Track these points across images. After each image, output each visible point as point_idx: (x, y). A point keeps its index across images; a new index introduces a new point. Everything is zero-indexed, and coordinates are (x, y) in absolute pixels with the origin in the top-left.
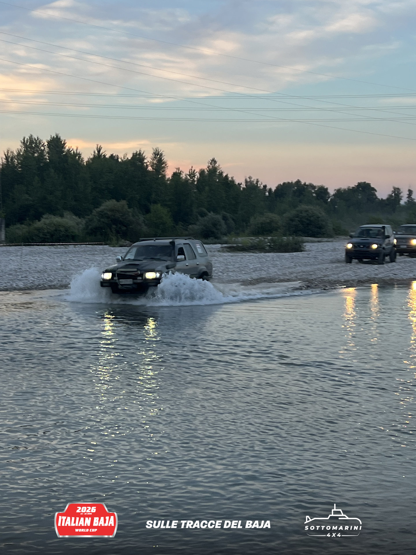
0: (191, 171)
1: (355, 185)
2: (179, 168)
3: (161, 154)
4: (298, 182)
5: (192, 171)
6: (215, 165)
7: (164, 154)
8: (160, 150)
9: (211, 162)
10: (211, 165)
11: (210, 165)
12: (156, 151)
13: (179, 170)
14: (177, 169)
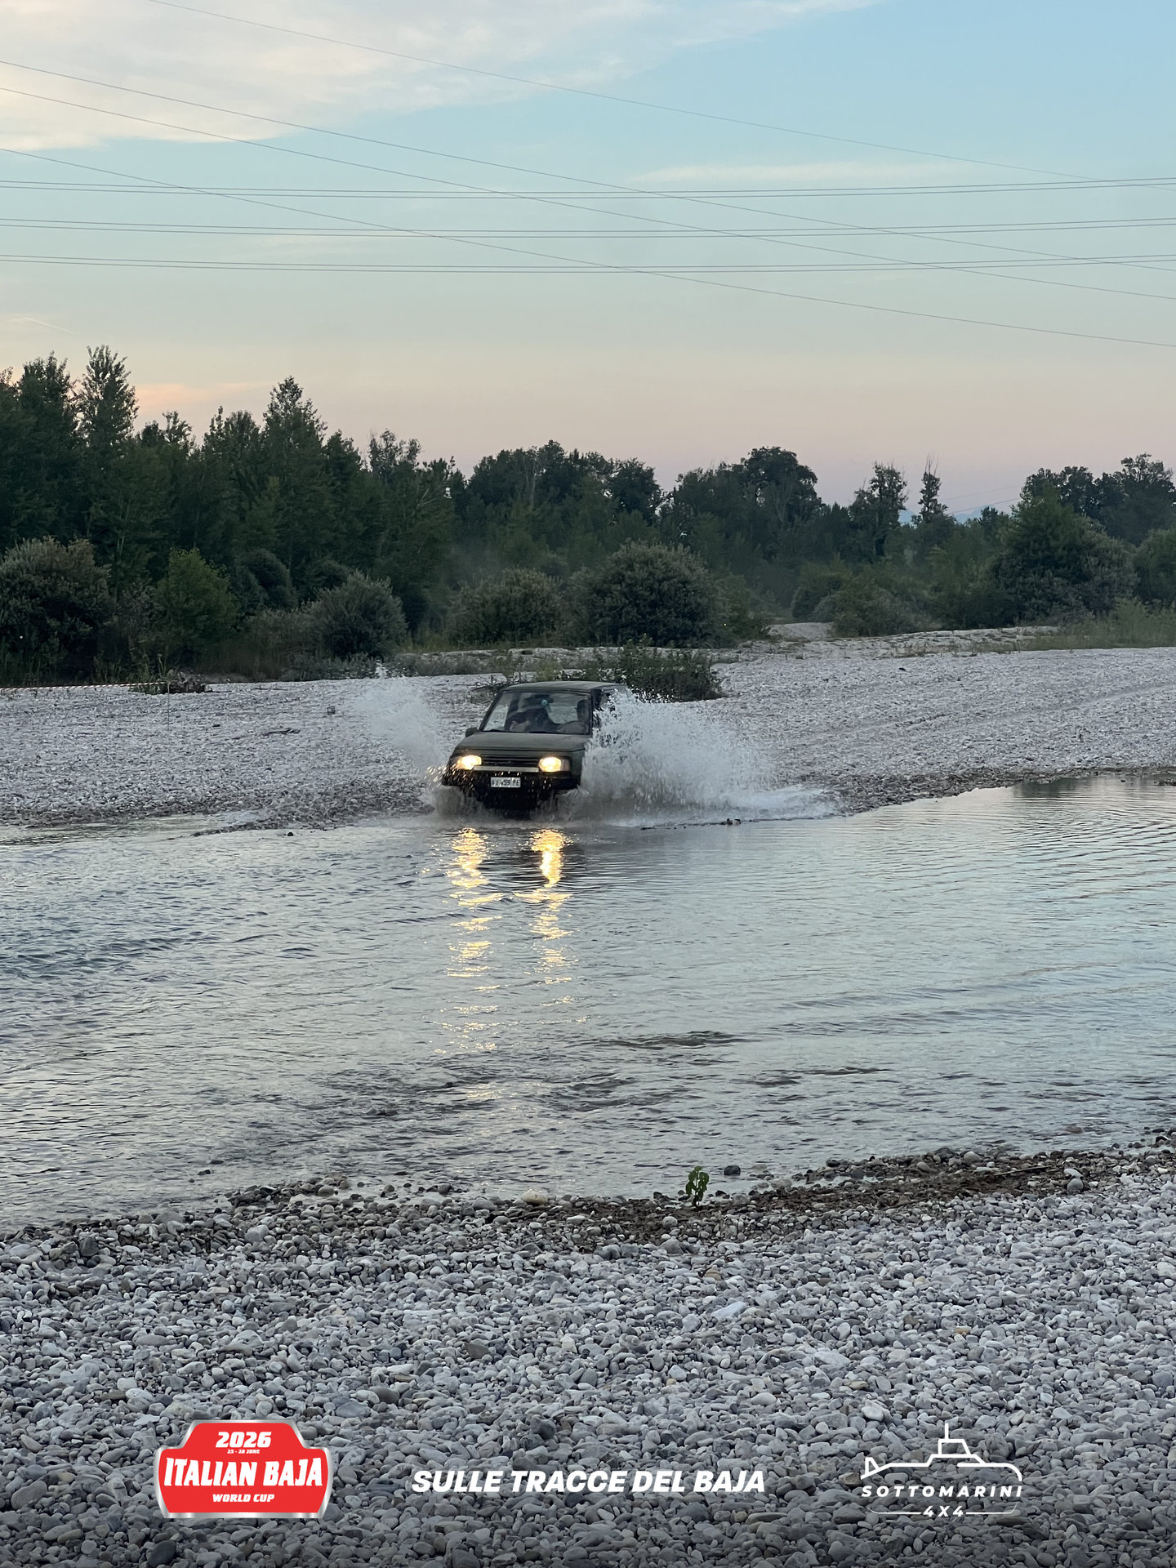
0: (216, 426)
1: (743, 460)
2: (176, 415)
3: (117, 366)
4: (553, 449)
5: (220, 426)
6: (294, 402)
7: (127, 367)
8: (112, 356)
9: (280, 391)
10: (281, 401)
11: (277, 400)
12: (101, 356)
13: (175, 422)
14: (168, 417)
